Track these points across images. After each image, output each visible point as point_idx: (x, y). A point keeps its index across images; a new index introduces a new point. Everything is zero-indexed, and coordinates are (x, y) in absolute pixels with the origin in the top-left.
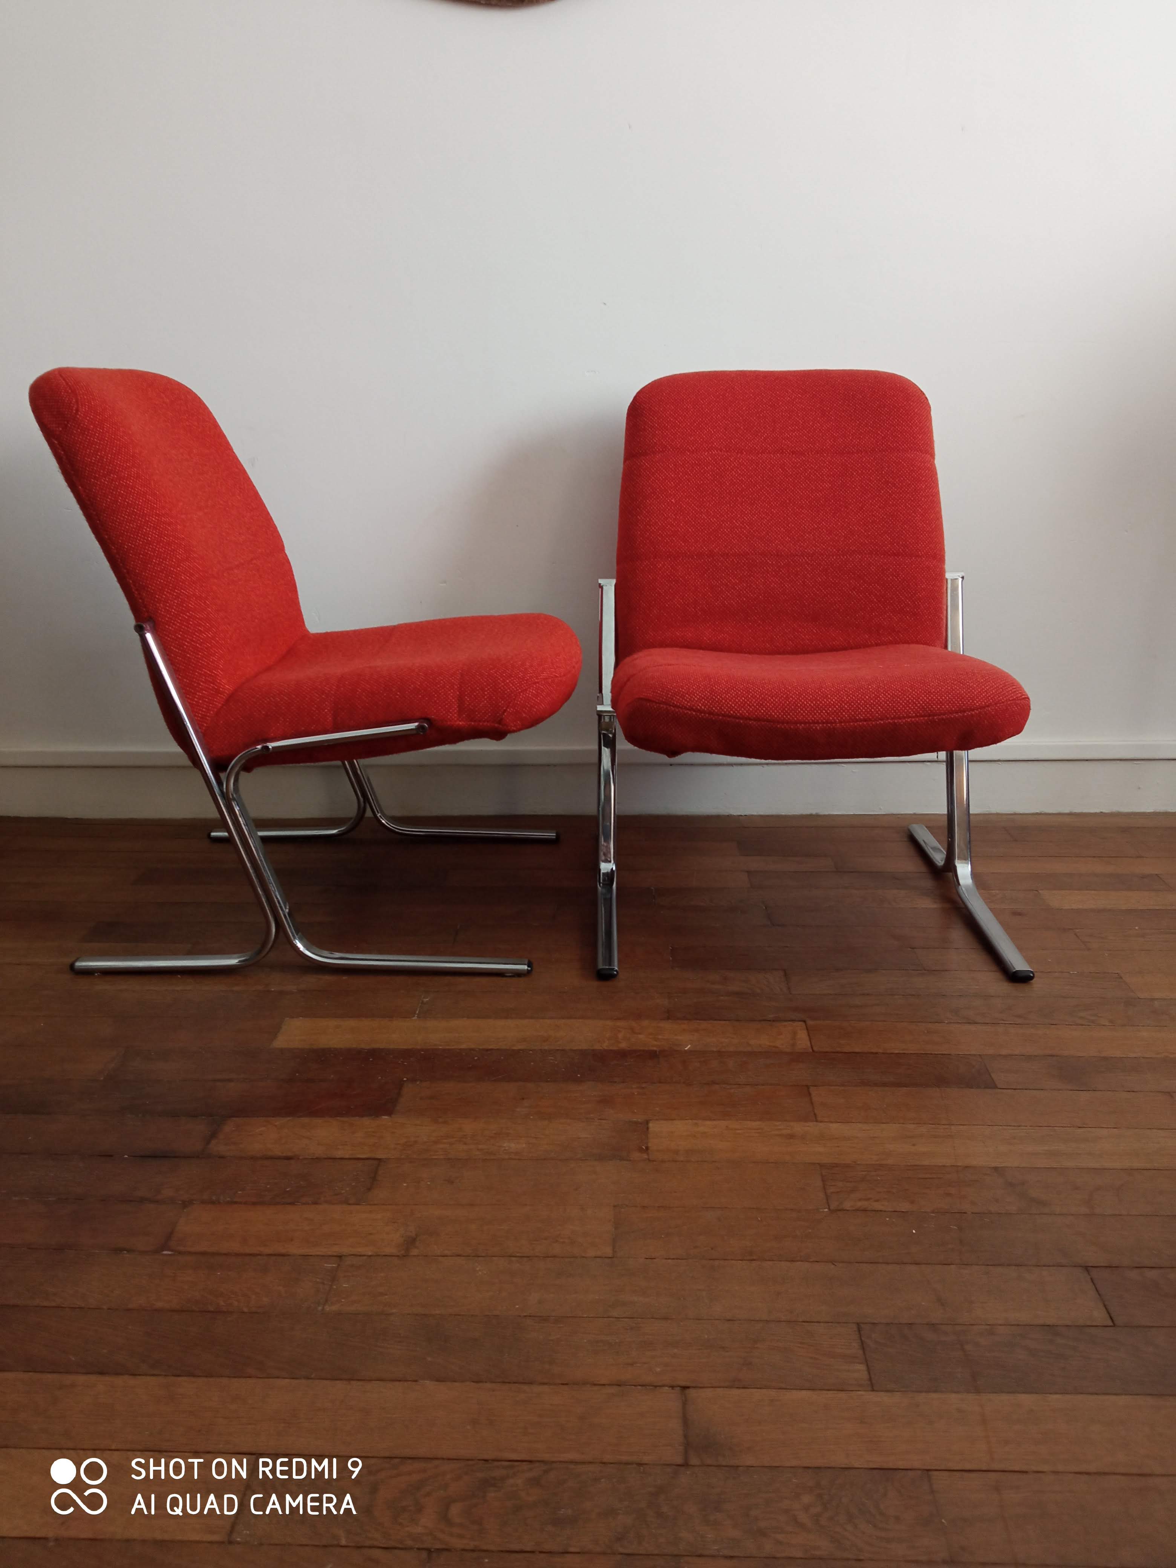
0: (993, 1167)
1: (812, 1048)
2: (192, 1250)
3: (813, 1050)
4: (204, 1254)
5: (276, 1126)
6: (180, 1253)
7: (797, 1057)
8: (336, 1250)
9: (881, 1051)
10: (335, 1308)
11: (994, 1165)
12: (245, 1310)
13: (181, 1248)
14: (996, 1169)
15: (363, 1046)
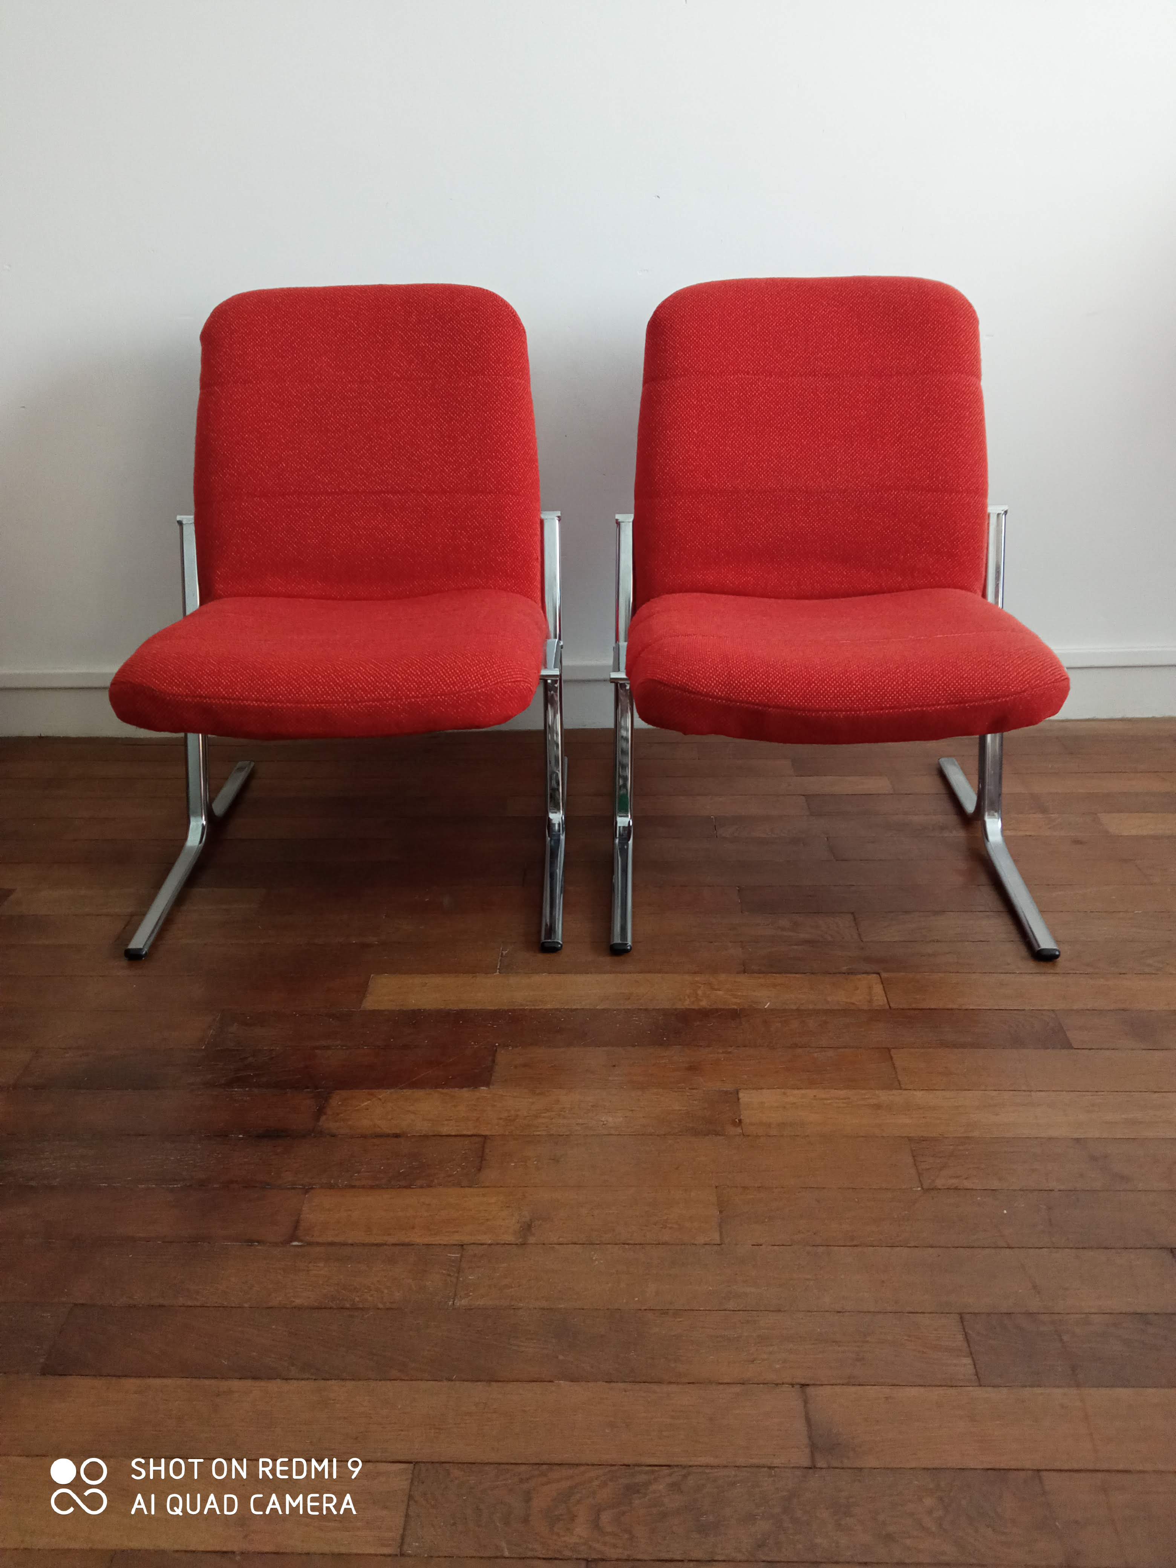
0: (1075, 1139)
1: (889, 1004)
2: (320, 1240)
3: (890, 1007)
4: (332, 1244)
5: (379, 1099)
6: (310, 1244)
7: (875, 1015)
8: (456, 1238)
9: (955, 1007)
10: (465, 1302)
11: (1076, 1136)
12: (380, 1305)
13: (308, 1238)
14: (1078, 1140)
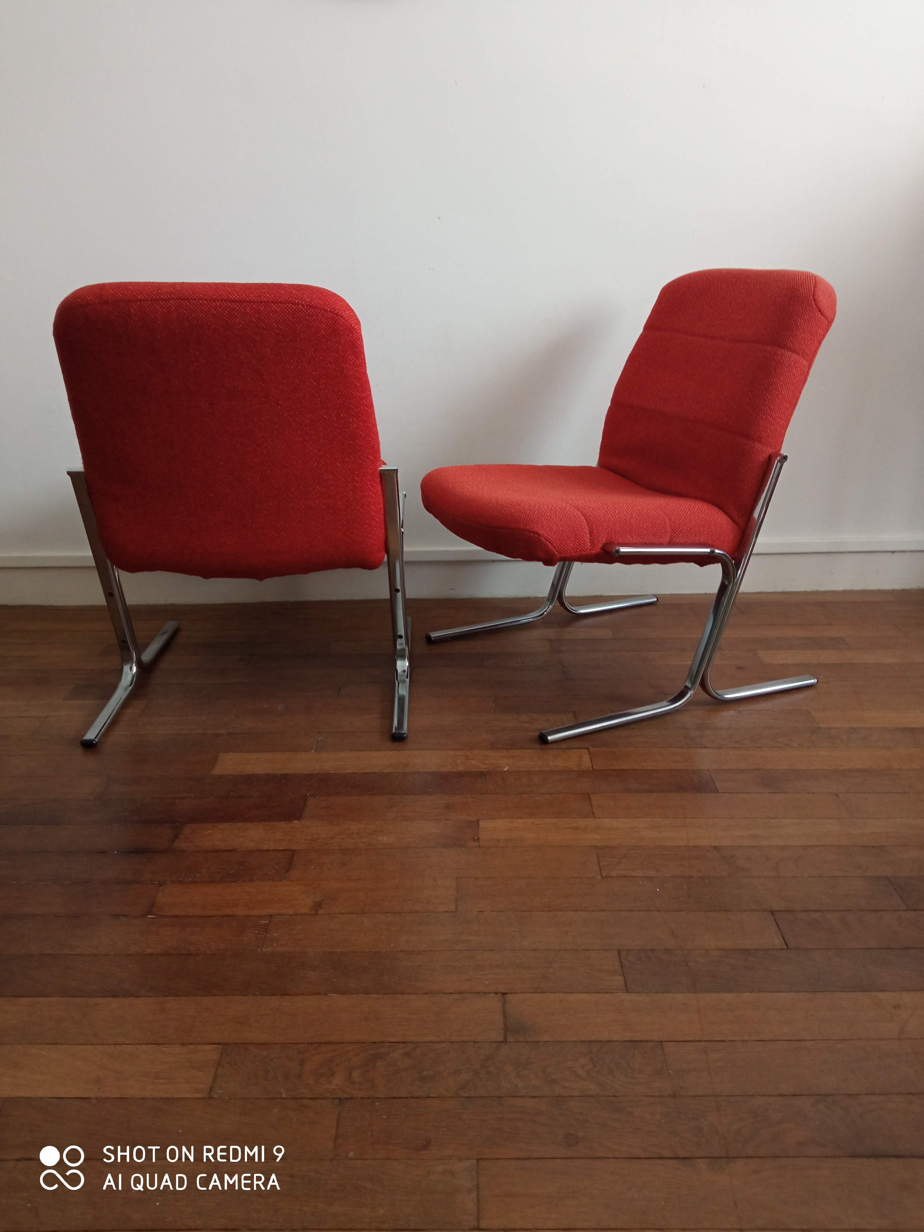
0: (713, 846)
2: (168, 914)
3: (593, 769)
4: (177, 916)
5: (219, 829)
6: (161, 916)
7: (582, 774)
8: (268, 911)
9: (640, 768)
10: (269, 949)
12: (208, 952)
13: (161, 913)
15: (277, 772)
